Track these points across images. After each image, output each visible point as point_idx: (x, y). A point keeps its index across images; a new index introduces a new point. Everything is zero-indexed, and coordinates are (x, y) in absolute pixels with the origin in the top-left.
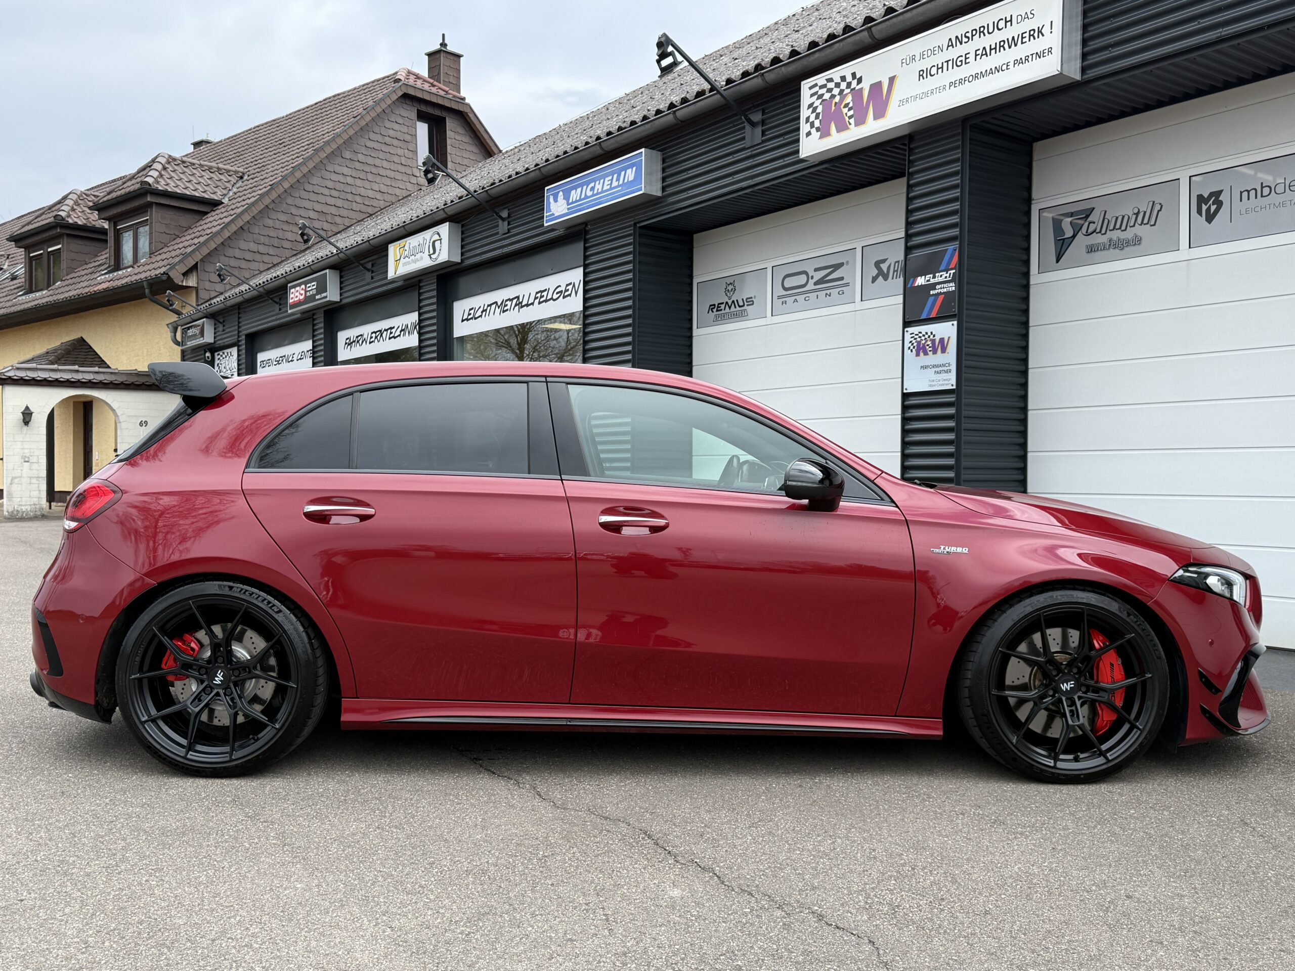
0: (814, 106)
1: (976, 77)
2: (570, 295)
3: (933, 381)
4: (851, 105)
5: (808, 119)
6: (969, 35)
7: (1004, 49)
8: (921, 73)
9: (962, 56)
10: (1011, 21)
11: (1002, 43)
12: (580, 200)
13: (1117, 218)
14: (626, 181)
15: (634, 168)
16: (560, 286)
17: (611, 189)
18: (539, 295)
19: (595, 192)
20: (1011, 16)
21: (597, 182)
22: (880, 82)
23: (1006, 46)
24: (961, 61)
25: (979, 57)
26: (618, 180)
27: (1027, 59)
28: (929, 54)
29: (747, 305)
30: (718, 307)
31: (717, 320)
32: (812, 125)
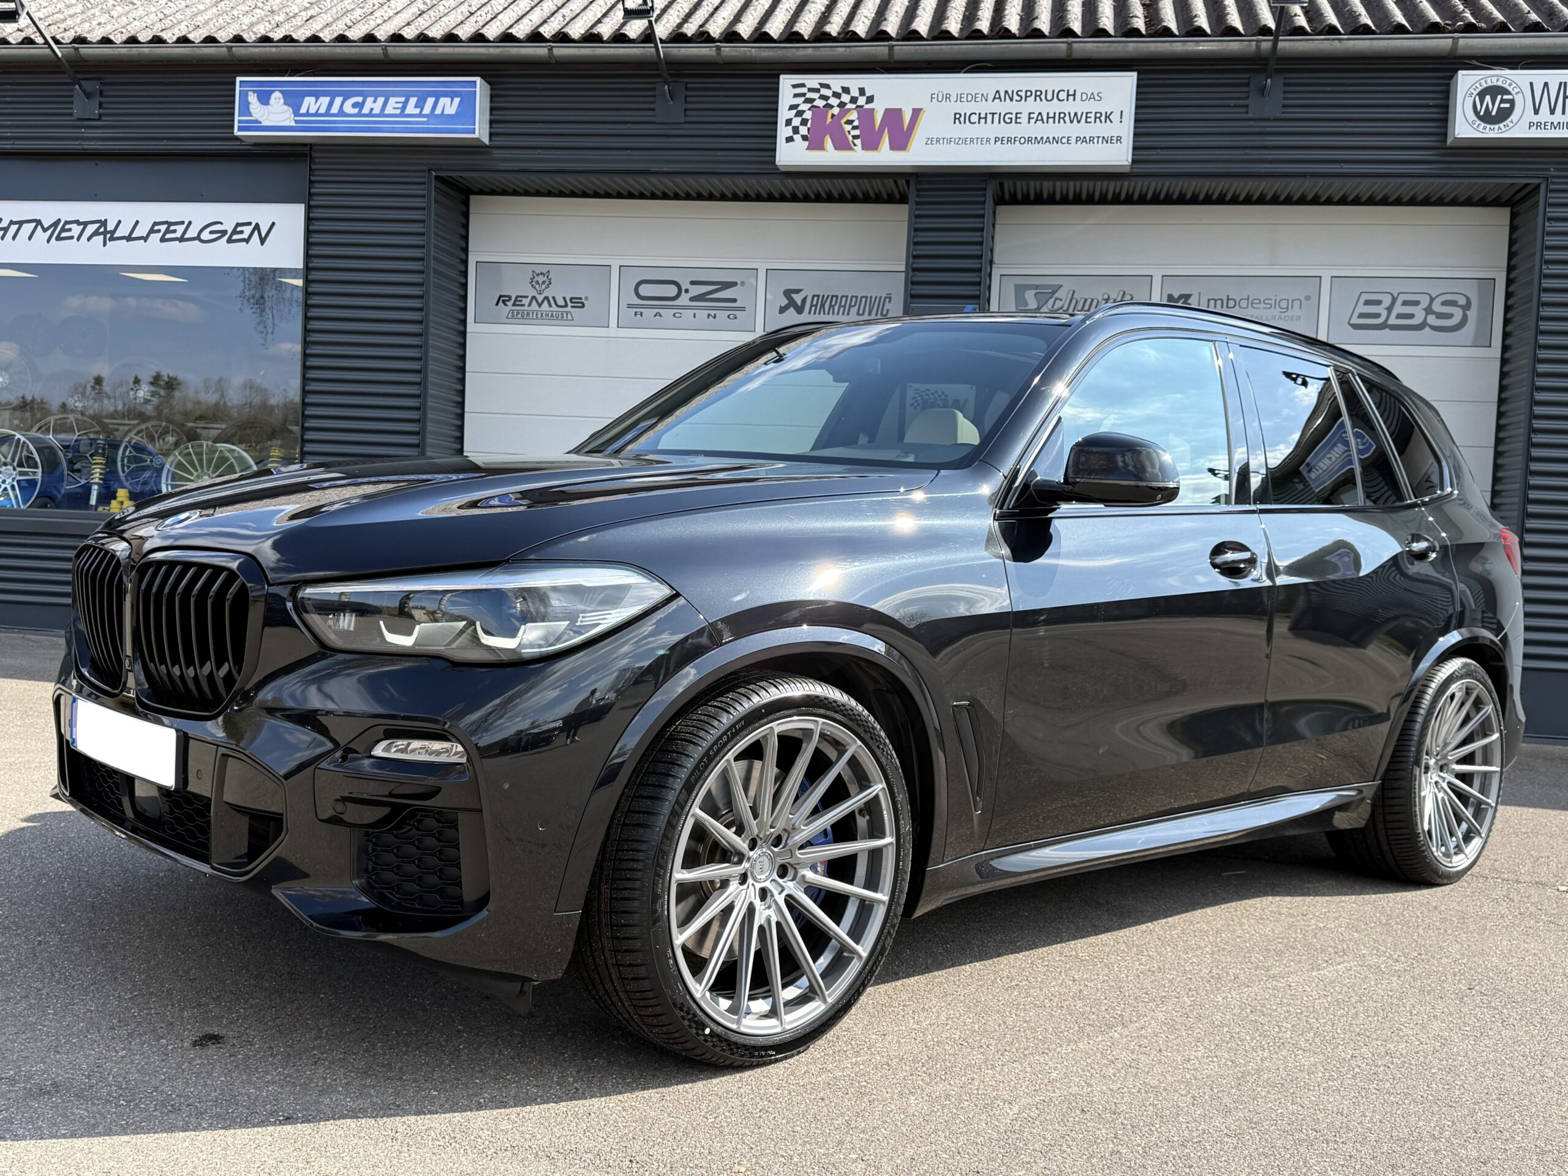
0: (799, 108)
1: (1029, 140)
2: (247, 241)
4: (856, 123)
5: (789, 122)
6: (1023, 94)
7: (1065, 122)
8: (958, 116)
9: (1012, 113)
10: (1074, 95)
11: (1062, 115)
12: (327, 113)
13: (1086, 300)
14: (438, 111)
15: (457, 100)
16: (221, 223)
17: (402, 115)
18: (163, 228)
19: (366, 110)
20: (1075, 91)
21: (370, 100)
22: (901, 109)
23: (1067, 119)
24: (1011, 119)
25: (1034, 120)
26: (420, 104)
27: (1092, 139)
28: (969, 99)
29: (572, 307)
30: (516, 300)
31: (513, 317)
32: (796, 130)
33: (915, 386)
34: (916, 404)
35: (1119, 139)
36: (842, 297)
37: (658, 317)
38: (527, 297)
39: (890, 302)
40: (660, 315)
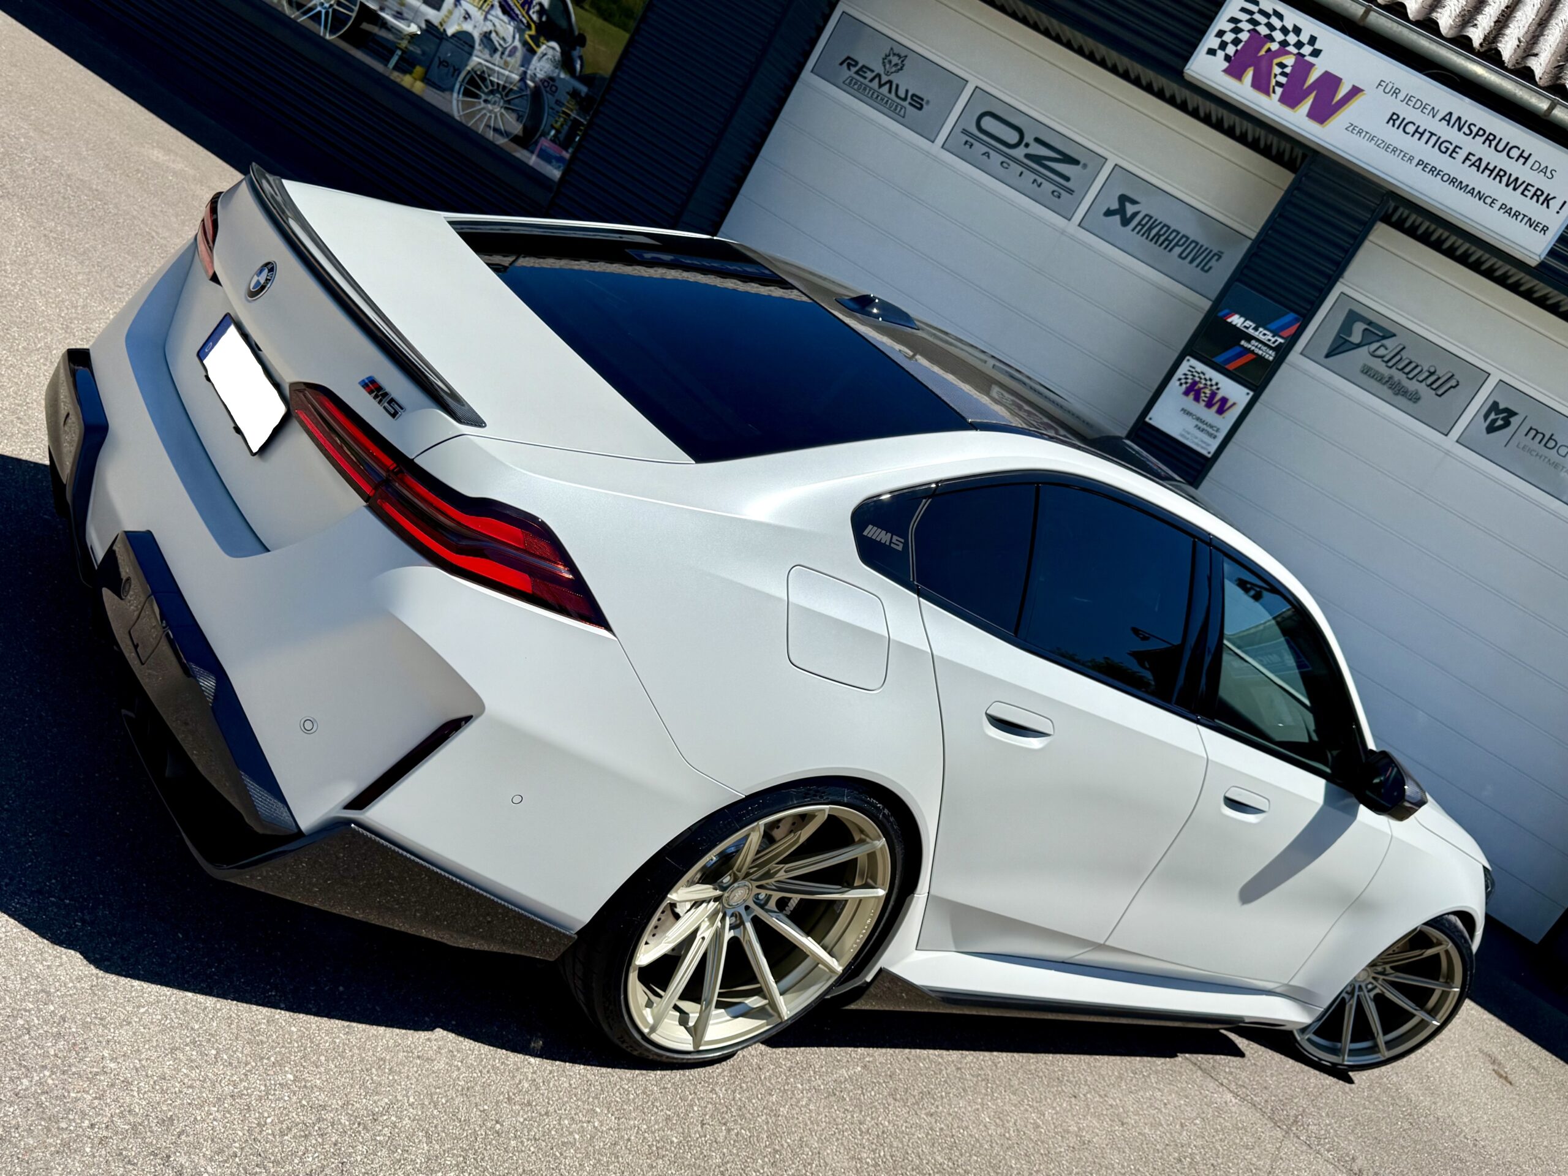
0: (1240, 25)
1: (1453, 181)
3: (1188, 433)
4: (1288, 70)
5: (1221, 34)
6: (1475, 130)
7: (1500, 182)
8: (1395, 117)
9: (1451, 144)
10: (1527, 159)
11: (1502, 173)
13: (1410, 363)
20: (1530, 155)
23: (1505, 179)
24: (1448, 149)
25: (1470, 163)
27: (1517, 214)
28: (1417, 106)
29: (910, 104)
30: (861, 69)
31: (850, 87)
32: (1223, 46)
33: (1193, 362)
34: (1183, 381)
35: (1545, 229)
36: (1174, 231)
37: (985, 157)
38: (872, 71)
39: (1217, 260)
40: (988, 157)
